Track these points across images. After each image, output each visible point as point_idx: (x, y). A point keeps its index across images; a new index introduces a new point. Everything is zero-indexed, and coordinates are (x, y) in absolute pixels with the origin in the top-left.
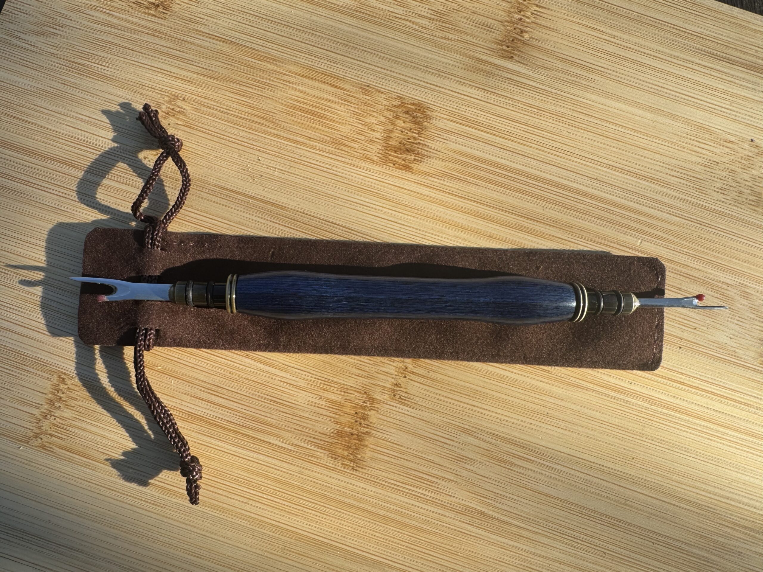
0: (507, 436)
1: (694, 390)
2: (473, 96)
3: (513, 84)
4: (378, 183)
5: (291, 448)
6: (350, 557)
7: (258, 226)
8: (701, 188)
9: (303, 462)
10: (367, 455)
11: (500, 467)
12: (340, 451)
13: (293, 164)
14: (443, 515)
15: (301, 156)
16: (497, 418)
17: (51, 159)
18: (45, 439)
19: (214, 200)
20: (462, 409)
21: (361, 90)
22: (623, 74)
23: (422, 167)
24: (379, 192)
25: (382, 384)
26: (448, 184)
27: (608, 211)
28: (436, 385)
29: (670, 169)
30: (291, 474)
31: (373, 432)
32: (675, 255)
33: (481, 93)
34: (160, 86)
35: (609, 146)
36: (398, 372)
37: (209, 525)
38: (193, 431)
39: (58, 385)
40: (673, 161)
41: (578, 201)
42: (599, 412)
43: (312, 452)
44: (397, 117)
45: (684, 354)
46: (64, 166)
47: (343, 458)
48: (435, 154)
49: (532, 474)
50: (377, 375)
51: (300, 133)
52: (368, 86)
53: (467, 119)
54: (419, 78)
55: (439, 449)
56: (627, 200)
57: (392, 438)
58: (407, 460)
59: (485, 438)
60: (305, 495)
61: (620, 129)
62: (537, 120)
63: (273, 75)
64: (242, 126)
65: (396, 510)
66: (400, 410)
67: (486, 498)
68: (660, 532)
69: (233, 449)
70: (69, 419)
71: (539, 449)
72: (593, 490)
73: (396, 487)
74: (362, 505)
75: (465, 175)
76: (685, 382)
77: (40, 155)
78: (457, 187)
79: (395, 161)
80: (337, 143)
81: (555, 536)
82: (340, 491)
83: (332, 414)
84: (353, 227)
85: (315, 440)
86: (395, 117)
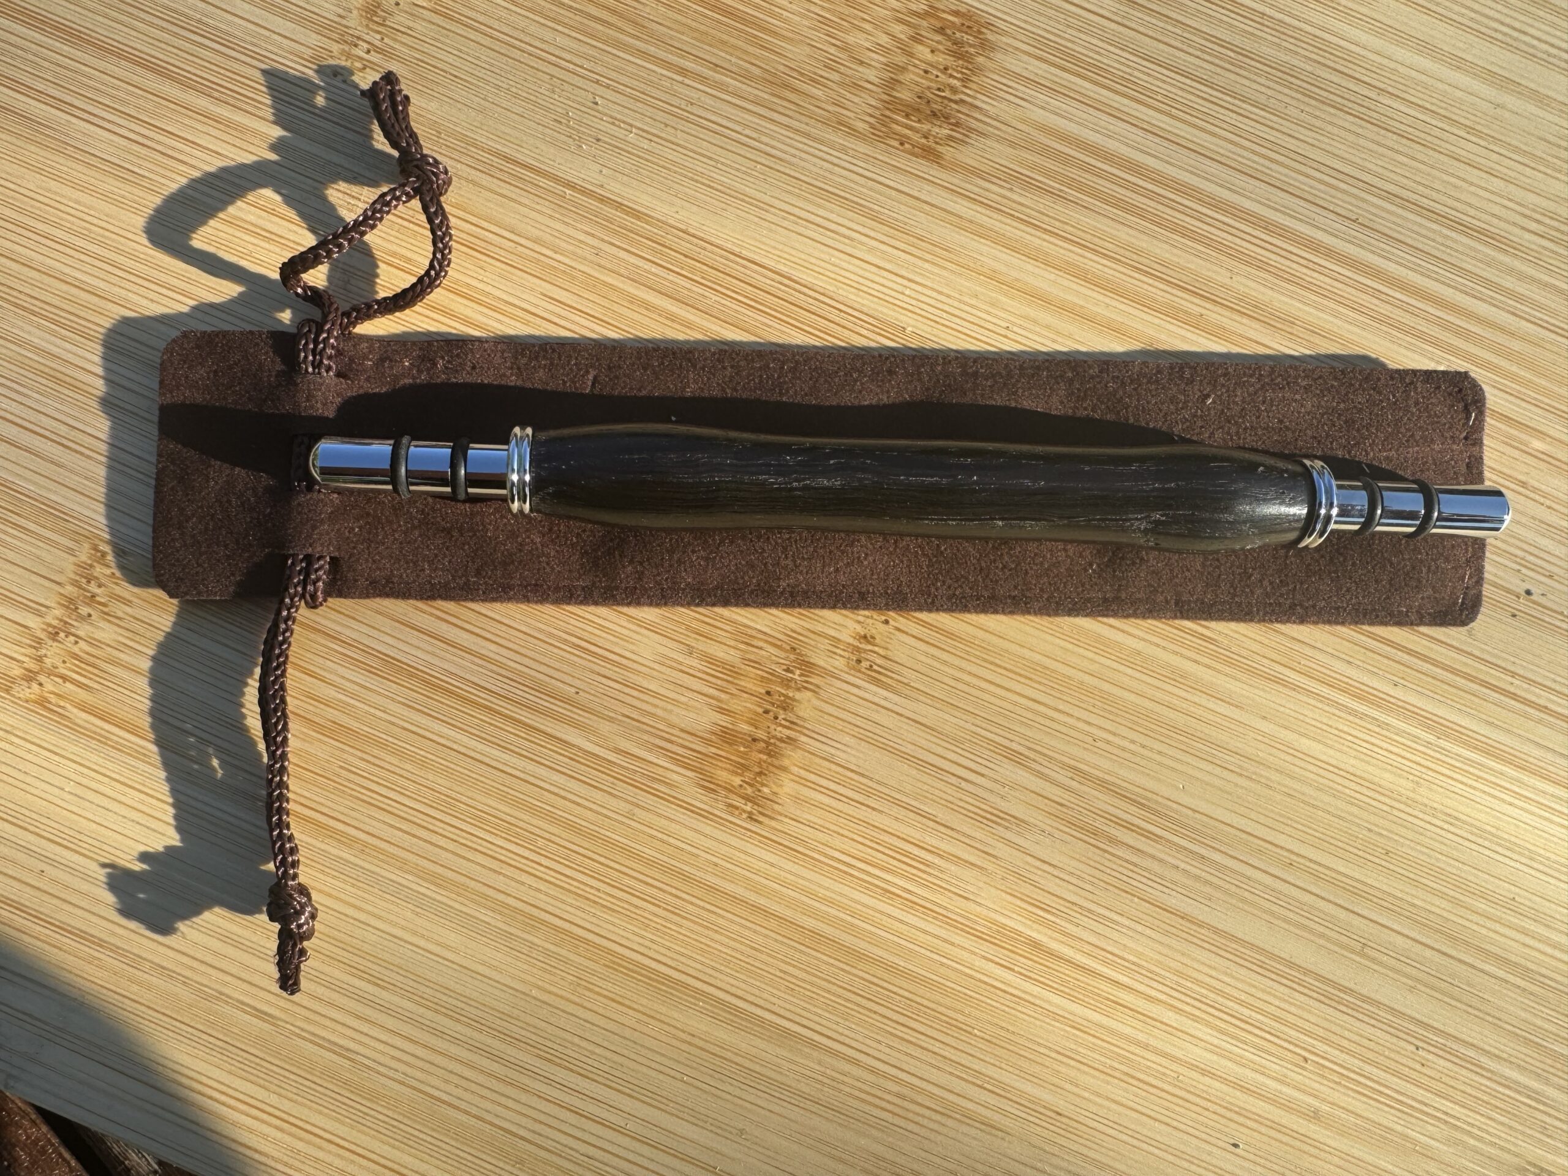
0: (1107, 777)
1: (1537, 713)
2: (1094, 9)
4: (862, 181)
5: (612, 757)
6: (728, 1016)
7: (579, 251)
9: (639, 791)
10: (786, 789)
11: (1085, 846)
12: (723, 776)
13: (672, 121)
14: (945, 941)
15: (693, 104)
16: (1088, 734)
17: (119, 56)
18: (49, 686)
20: (1012, 707)
23: (966, 156)
24: (860, 201)
25: (832, 633)
26: (1018, 199)
27: (1376, 293)
28: (955, 647)
29: (1525, 216)
30: (606, 816)
31: (803, 739)
35: (1392, 149)
37: (409, 914)
38: (393, 700)
39: (91, 566)
40: (1532, 198)
41: (1311, 265)
42: (1319, 741)
43: (660, 771)
44: (917, 39)
45: (1522, 630)
46: (149, 75)
47: (730, 791)
48: (997, 128)
49: (1156, 867)
51: (693, 52)
53: (1076, 59)
55: (952, 792)
57: (844, 756)
58: (874, 809)
59: (1055, 776)
60: (635, 866)
61: (1418, 115)
62: (1232, 76)
64: (565, 25)
65: (842, 920)
66: (867, 696)
67: (1048, 912)
68: (1435, 1024)
69: (480, 747)
70: (109, 646)
71: (1176, 812)
72: (1291, 915)
73: (845, 869)
74: (762, 901)
75: (1060, 182)
76: (1519, 692)
77: (95, 43)
78: (1041, 208)
79: (906, 136)
80: (777, 83)
81: (1197, 1013)
82: (716, 865)
83: (712, 691)
84: (797, 274)
85: (669, 746)
86: (912, 38)
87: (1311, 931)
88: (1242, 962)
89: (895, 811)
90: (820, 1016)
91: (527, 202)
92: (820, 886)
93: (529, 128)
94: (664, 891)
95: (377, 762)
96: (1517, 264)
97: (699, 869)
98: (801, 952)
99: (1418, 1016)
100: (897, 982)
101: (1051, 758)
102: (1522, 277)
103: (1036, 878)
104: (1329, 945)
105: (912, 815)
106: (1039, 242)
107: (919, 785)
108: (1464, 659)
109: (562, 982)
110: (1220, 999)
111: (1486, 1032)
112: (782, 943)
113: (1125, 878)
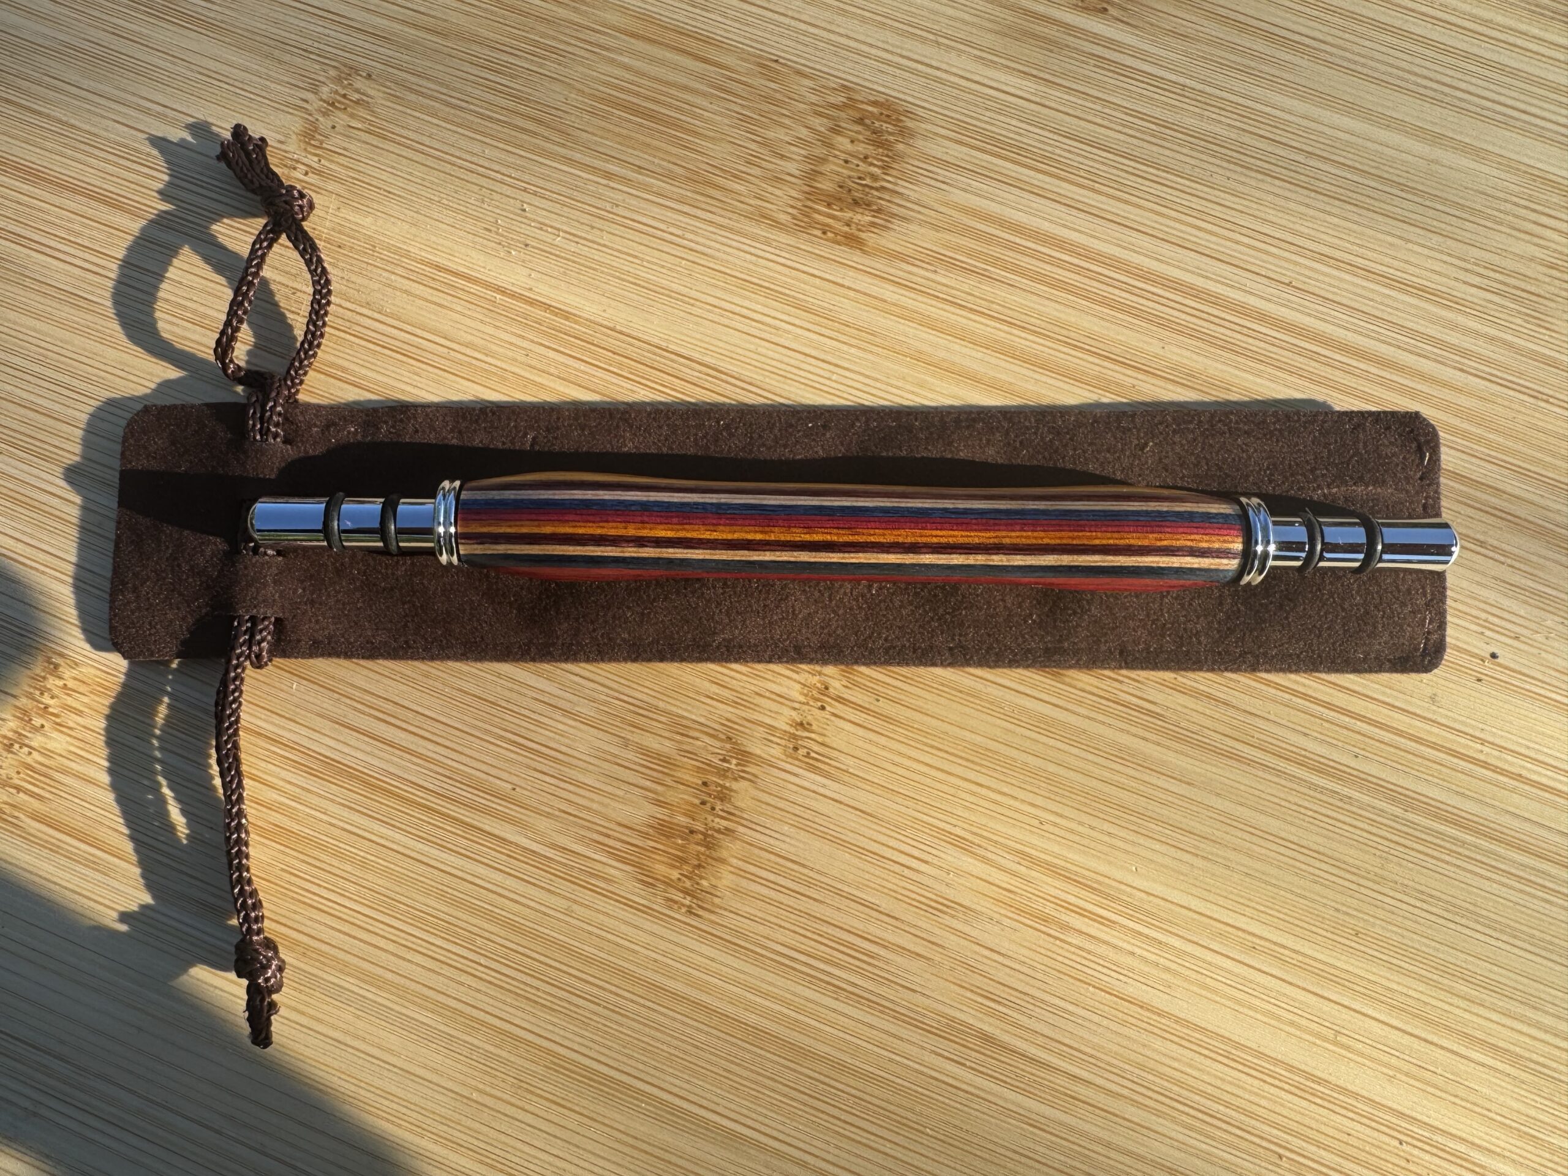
1: (1511, 782)
2: (1012, 90)
3: (1104, 69)
4: (786, 271)
5: (550, 853)
6: (670, 1117)
7: (510, 354)
8: (1537, 315)
9: (576, 887)
10: (725, 882)
11: (1036, 933)
12: (661, 869)
13: (598, 223)
14: (894, 1036)
15: (617, 206)
16: (1035, 817)
17: (74, 191)
18: (4, 797)
19: (417, 293)
20: (952, 791)
21: (759, 69)
22: (1359, 54)
23: (888, 241)
24: (787, 292)
25: (768, 721)
26: (944, 281)
27: (1314, 356)
28: (893, 731)
29: (1467, 270)
30: (545, 914)
31: (741, 829)
32: (1472, 463)
33: (1029, 84)
34: (322, 46)
35: (1320, 211)
36: (806, 695)
37: (350, 1018)
38: (332, 801)
39: (45, 678)
41: (1245, 331)
43: (599, 867)
44: (836, 130)
45: (1489, 695)
46: (102, 207)
47: (668, 885)
48: (919, 212)
49: (1111, 954)
50: (758, 700)
51: (617, 156)
52: (776, 61)
53: (995, 140)
54: (891, 48)
55: (894, 880)
56: (1361, 334)
57: (783, 846)
58: (815, 900)
59: (1002, 861)
60: (573, 963)
61: (1349, 176)
63: (567, 31)
64: (492, 136)
65: (784, 1015)
66: (805, 784)
67: (999, 1003)
68: (1419, 1117)
69: (419, 846)
70: (61, 755)
71: (1130, 896)
72: (1257, 1002)
73: (787, 962)
74: (705, 998)
75: (985, 262)
76: (1489, 760)
77: (51, 182)
78: (966, 288)
79: (828, 225)
80: (697, 180)
82: (656, 961)
83: (648, 784)
84: (723, 365)
85: (606, 841)
86: (831, 130)
87: (1279, 1018)
88: (1206, 1052)
89: (837, 901)
90: (766, 1116)
91: (459, 308)
92: (763, 981)
93: (461, 238)
94: (604, 989)
95: (318, 864)
96: (1461, 319)
97: (638, 965)
98: (744, 1049)
99: (1400, 1108)
100: (843, 1079)
101: (996, 842)
102: (1467, 331)
103: (986, 969)
104: (1298, 1033)
105: (853, 904)
106: (965, 321)
107: (861, 873)
108: (1428, 727)
109: (502, 1085)
110: (1185, 1093)
111: (1475, 1125)
112: (727, 1041)
113: (1079, 967)
